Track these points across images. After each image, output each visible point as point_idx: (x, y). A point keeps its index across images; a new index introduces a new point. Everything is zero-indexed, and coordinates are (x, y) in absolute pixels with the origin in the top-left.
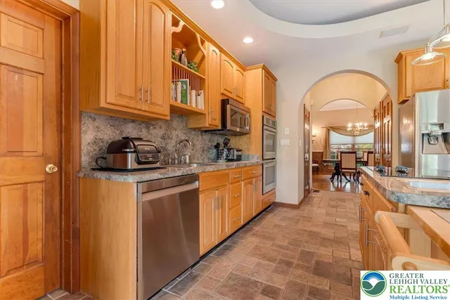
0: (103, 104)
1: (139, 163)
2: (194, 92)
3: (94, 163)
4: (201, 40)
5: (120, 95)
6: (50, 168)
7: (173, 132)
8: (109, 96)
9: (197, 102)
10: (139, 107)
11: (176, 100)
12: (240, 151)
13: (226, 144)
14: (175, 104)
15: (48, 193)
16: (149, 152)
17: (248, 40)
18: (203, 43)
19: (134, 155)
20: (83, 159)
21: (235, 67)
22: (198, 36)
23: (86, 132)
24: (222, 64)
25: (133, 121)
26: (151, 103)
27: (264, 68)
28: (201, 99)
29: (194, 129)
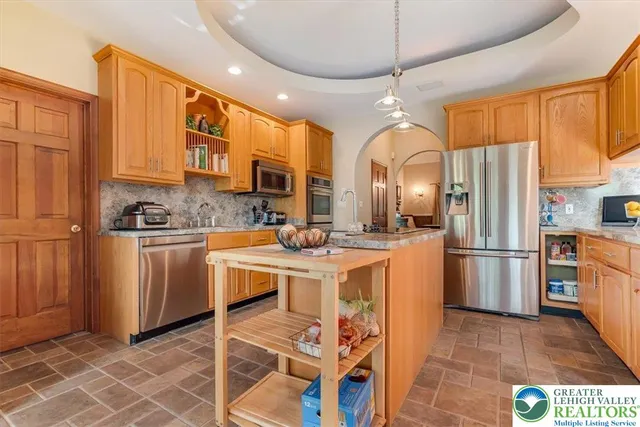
0: (115, 176)
1: (147, 223)
2: (216, 157)
3: (112, 225)
4: (223, 103)
5: (131, 167)
6: (74, 228)
7: (198, 195)
8: (120, 168)
9: (221, 165)
10: (150, 175)
11: (194, 166)
12: (282, 214)
13: (264, 208)
14: (193, 170)
15: (73, 248)
16: (157, 215)
17: (283, 97)
18: (226, 106)
19: (143, 216)
20: (102, 220)
21: (273, 124)
22: (219, 100)
23: (104, 198)
24: (253, 123)
25: (151, 187)
26: (163, 171)
27: (308, 123)
28: (225, 163)
29: (225, 192)
